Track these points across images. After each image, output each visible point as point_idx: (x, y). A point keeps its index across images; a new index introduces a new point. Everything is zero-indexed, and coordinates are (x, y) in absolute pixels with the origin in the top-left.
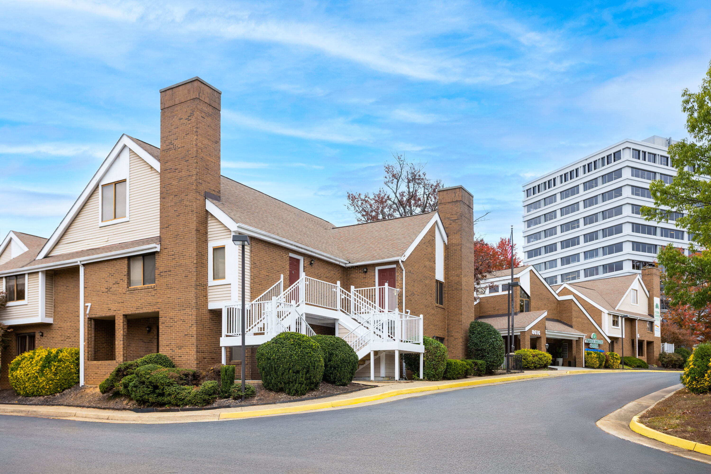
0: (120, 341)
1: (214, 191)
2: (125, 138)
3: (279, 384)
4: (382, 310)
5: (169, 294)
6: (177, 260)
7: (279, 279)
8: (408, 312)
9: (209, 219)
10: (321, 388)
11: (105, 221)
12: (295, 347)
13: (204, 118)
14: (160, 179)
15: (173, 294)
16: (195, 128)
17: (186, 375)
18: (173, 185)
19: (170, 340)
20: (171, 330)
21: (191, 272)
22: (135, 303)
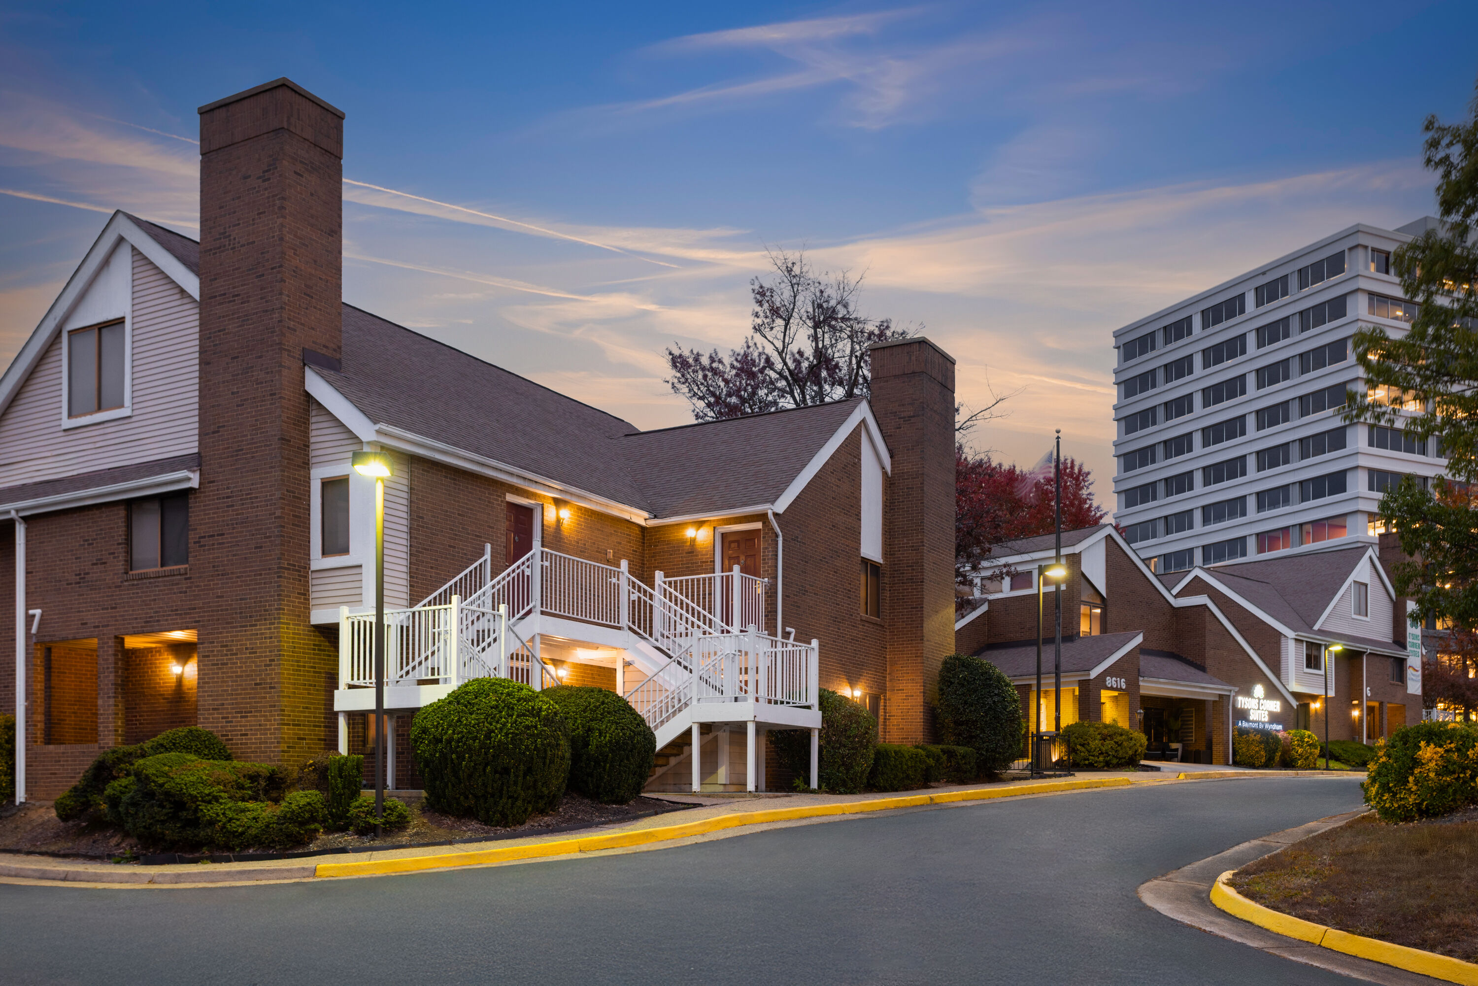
0: (109, 697)
1: (326, 347)
2: (121, 220)
3: (462, 798)
4: (726, 627)
5: (220, 588)
6: (237, 510)
7: (483, 555)
8: (789, 633)
9: (314, 413)
10: (564, 810)
11: (76, 416)
12: (501, 712)
13: (302, 176)
14: (200, 319)
15: (229, 587)
16: (279, 199)
17: (254, 778)
18: (228, 333)
19: (221, 695)
20: (223, 673)
21: (270, 537)
22: (143, 609)
